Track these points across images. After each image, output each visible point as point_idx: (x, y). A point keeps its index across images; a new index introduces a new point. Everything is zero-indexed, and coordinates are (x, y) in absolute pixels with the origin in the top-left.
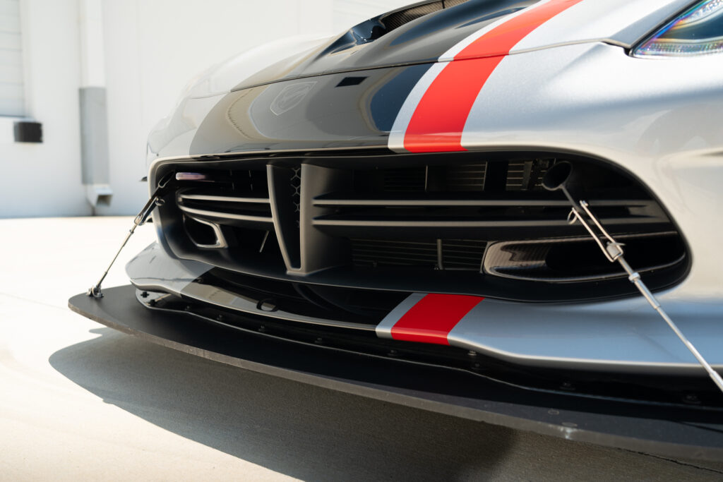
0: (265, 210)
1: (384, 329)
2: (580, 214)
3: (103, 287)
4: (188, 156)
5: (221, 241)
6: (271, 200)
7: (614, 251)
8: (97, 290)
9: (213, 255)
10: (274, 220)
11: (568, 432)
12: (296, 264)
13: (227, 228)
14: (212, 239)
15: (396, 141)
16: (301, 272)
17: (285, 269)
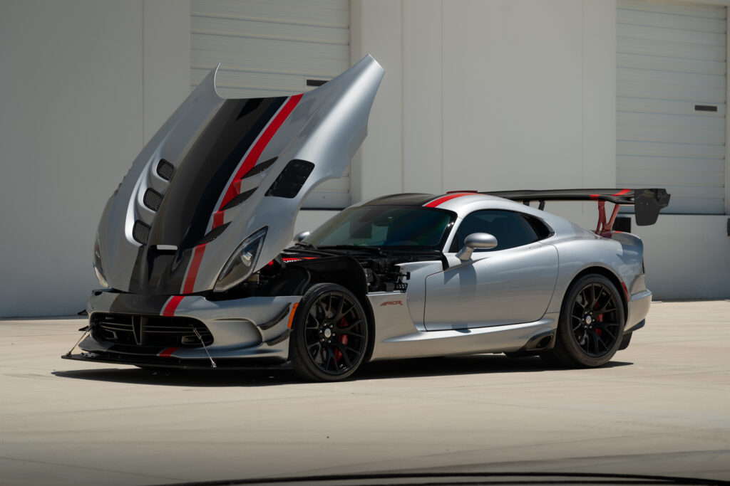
0: (131, 328)
1: (158, 355)
2: (195, 331)
3: (72, 353)
4: (108, 312)
5: (115, 336)
6: (133, 326)
7: (200, 338)
8: (70, 353)
9: (114, 341)
10: (133, 330)
11: (185, 367)
12: (139, 342)
13: (118, 333)
14: (113, 336)
15: (161, 314)
16: (140, 344)
17: (136, 343)
